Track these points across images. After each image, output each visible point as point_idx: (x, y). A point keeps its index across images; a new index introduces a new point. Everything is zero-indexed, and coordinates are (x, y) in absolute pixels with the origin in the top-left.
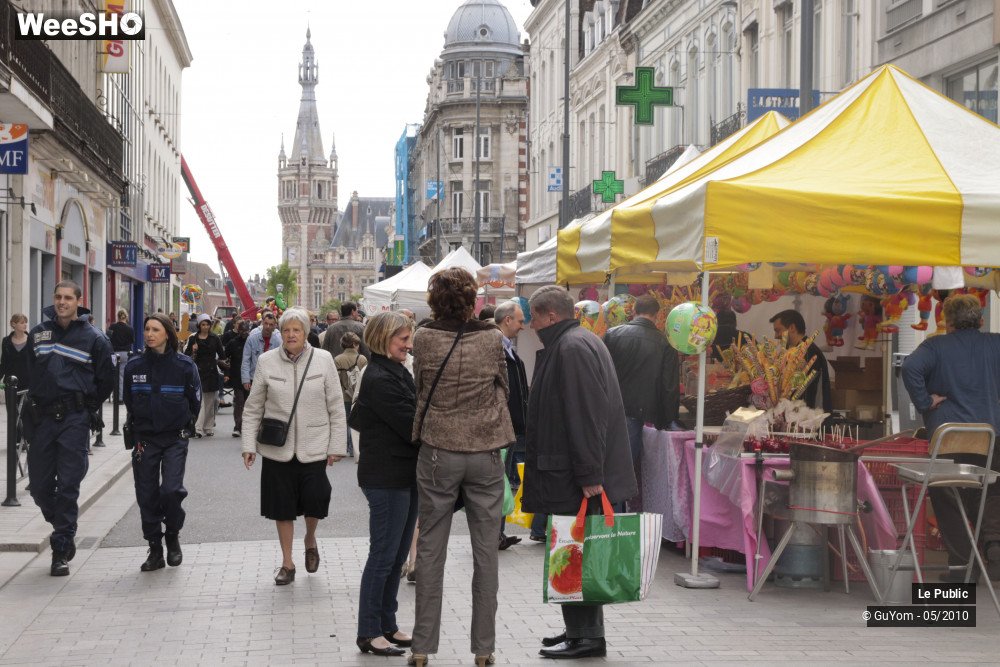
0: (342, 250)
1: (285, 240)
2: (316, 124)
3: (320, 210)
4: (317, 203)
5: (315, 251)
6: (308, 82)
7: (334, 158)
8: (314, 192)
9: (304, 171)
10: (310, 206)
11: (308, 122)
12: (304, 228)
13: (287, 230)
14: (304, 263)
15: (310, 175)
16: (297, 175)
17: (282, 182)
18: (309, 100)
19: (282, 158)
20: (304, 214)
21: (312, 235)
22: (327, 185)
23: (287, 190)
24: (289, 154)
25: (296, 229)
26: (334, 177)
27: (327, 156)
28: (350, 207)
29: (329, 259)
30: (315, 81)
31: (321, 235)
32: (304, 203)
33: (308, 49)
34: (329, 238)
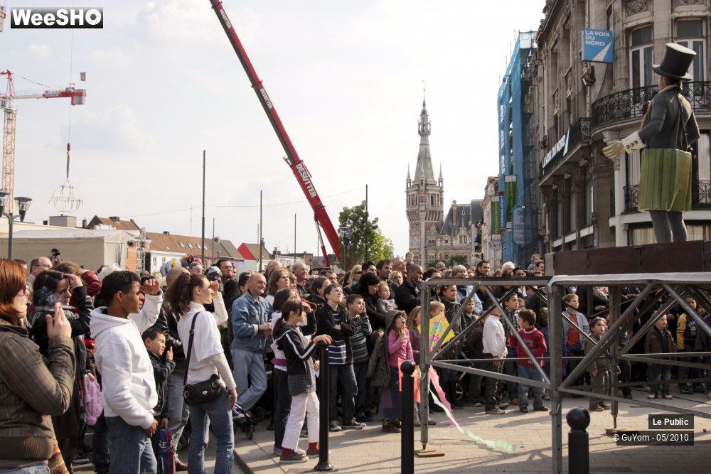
0: (447, 237)
1: (411, 232)
2: (429, 159)
3: (433, 212)
4: (431, 208)
5: (430, 238)
6: (424, 132)
7: (441, 180)
8: (429, 201)
9: (422, 188)
10: (426, 211)
11: (424, 158)
12: (423, 224)
13: (412, 226)
14: (423, 246)
15: (426, 190)
16: (418, 191)
17: (408, 196)
18: (424, 144)
19: (409, 181)
20: (423, 215)
21: (428, 228)
22: (437, 197)
23: (411, 201)
24: (413, 178)
25: (418, 225)
26: (441, 192)
27: (436, 178)
28: (451, 211)
29: (438, 243)
30: (428, 133)
31: (433, 228)
32: (422, 208)
33: (424, 113)
34: (438, 230)
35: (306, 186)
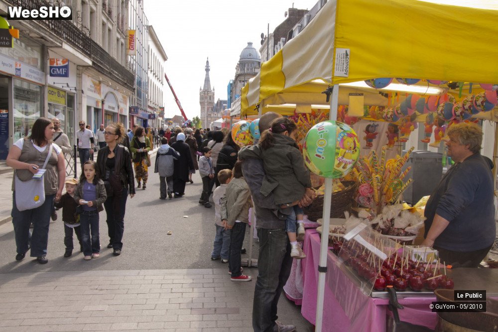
0: (216, 113)
1: (201, 110)
2: (209, 81)
3: (210, 103)
4: (210, 101)
5: (209, 113)
6: (207, 70)
7: (214, 90)
8: (209, 98)
9: (206, 93)
10: (207, 102)
11: (207, 80)
12: (206, 107)
13: (202, 108)
14: (206, 116)
15: (208, 94)
16: (204, 94)
17: (200, 96)
18: (207, 75)
19: (201, 89)
20: (206, 104)
21: (208, 109)
22: (212, 97)
23: (202, 98)
24: (202, 89)
25: (204, 108)
26: (214, 94)
27: (212, 89)
28: (218, 102)
29: (212, 115)
30: (209, 70)
31: (210, 109)
32: (206, 101)
33: (207, 62)
34: (212, 110)
35: (179, 106)
